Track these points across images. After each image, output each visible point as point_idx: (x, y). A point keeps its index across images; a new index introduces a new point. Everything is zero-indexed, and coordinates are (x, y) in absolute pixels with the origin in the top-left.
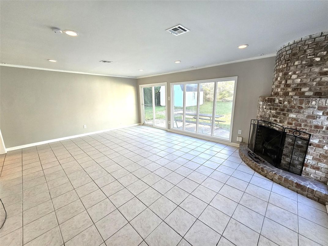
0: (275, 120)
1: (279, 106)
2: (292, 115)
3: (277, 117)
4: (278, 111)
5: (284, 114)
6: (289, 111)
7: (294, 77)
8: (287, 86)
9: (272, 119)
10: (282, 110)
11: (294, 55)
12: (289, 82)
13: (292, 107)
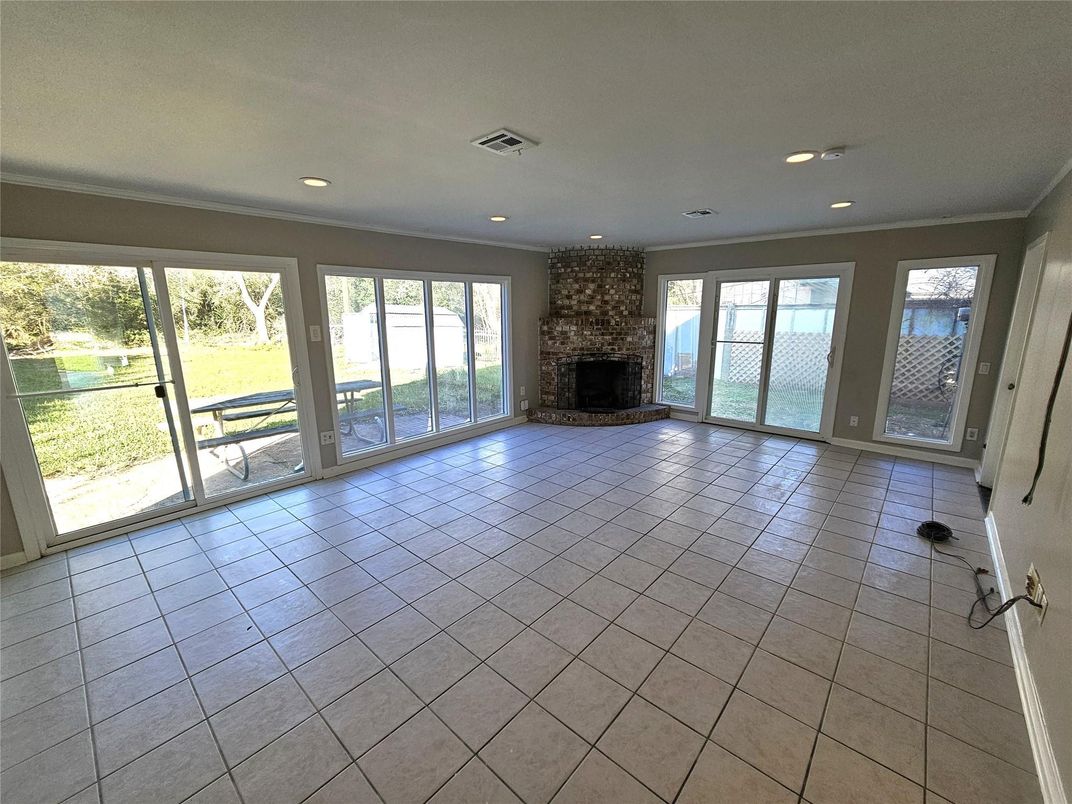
0: (613, 349)
1: (616, 329)
2: (629, 339)
3: (613, 344)
4: (614, 336)
5: (622, 339)
6: (627, 334)
7: (612, 292)
8: (606, 302)
9: (607, 348)
10: (620, 334)
11: (609, 263)
12: (607, 298)
13: (629, 329)
